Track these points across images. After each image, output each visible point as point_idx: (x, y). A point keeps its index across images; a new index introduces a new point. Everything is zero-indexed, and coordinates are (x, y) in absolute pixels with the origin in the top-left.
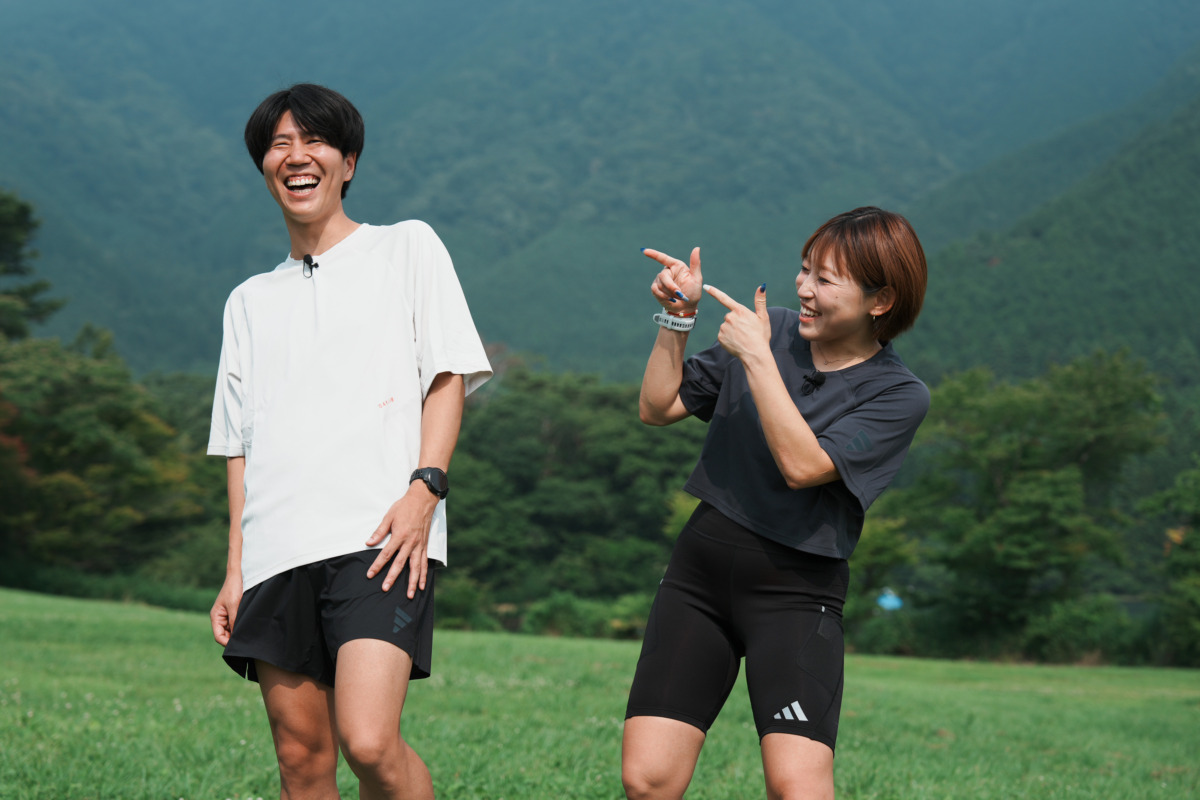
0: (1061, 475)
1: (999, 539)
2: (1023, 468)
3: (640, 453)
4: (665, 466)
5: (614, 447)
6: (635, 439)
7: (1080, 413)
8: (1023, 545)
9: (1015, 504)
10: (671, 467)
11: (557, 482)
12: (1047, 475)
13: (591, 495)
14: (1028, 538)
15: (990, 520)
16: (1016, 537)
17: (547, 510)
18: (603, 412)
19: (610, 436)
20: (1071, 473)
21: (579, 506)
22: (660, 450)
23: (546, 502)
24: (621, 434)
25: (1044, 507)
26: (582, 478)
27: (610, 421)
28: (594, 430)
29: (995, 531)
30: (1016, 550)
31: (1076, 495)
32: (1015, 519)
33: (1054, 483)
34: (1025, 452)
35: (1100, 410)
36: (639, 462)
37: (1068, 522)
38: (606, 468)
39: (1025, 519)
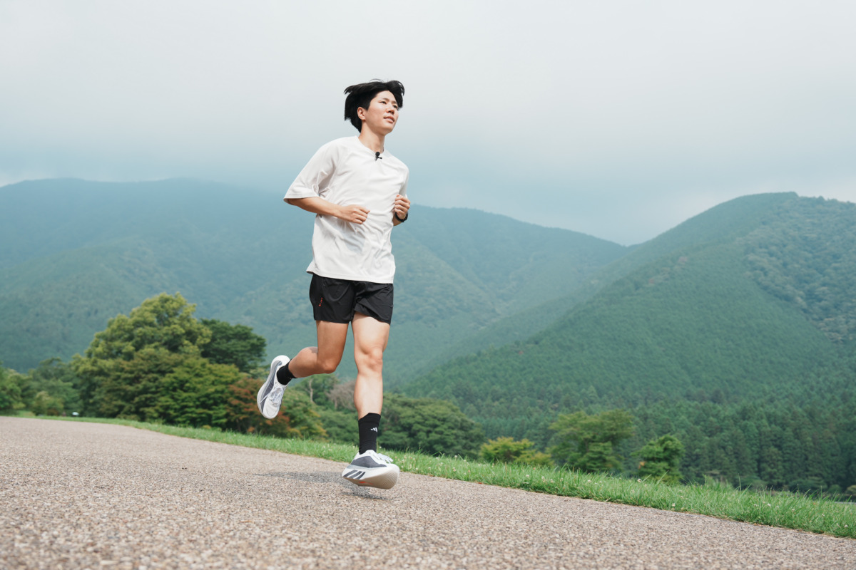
0: (606, 444)
1: (588, 462)
2: (593, 442)
3: (419, 423)
4: (429, 428)
5: (411, 421)
6: (418, 418)
7: (612, 426)
8: (595, 464)
9: (593, 452)
10: (431, 429)
11: (390, 432)
12: (602, 444)
13: (402, 438)
14: (596, 462)
15: (585, 456)
16: (593, 461)
17: (387, 442)
18: (406, 408)
19: (409, 417)
20: (608, 444)
21: (399, 441)
22: (427, 422)
23: (386, 440)
24: (413, 417)
25: (601, 453)
26: (398, 431)
27: (409, 412)
28: (402, 415)
29: (587, 459)
30: (592, 465)
31: (611, 450)
32: (593, 456)
33: (604, 446)
34: (594, 437)
35: (617, 426)
36: (419, 426)
37: (607, 458)
38: (407, 428)
39: (596, 456)
